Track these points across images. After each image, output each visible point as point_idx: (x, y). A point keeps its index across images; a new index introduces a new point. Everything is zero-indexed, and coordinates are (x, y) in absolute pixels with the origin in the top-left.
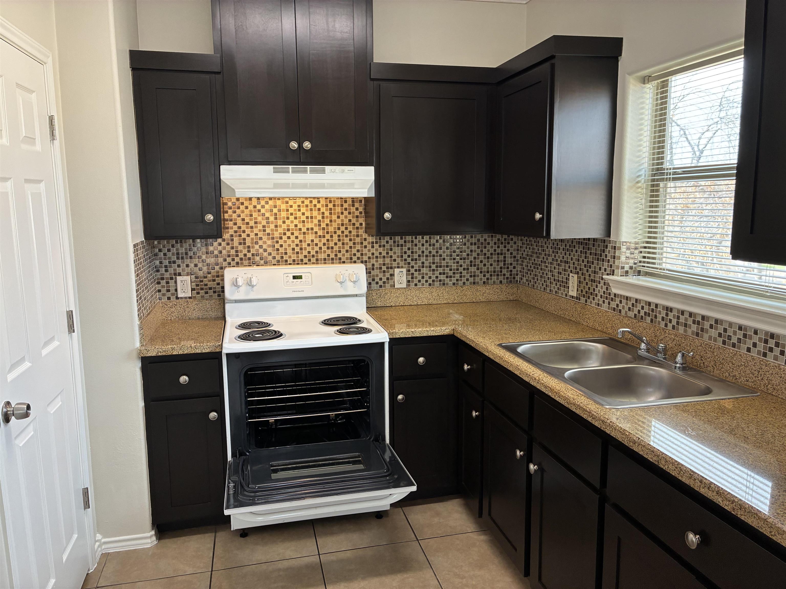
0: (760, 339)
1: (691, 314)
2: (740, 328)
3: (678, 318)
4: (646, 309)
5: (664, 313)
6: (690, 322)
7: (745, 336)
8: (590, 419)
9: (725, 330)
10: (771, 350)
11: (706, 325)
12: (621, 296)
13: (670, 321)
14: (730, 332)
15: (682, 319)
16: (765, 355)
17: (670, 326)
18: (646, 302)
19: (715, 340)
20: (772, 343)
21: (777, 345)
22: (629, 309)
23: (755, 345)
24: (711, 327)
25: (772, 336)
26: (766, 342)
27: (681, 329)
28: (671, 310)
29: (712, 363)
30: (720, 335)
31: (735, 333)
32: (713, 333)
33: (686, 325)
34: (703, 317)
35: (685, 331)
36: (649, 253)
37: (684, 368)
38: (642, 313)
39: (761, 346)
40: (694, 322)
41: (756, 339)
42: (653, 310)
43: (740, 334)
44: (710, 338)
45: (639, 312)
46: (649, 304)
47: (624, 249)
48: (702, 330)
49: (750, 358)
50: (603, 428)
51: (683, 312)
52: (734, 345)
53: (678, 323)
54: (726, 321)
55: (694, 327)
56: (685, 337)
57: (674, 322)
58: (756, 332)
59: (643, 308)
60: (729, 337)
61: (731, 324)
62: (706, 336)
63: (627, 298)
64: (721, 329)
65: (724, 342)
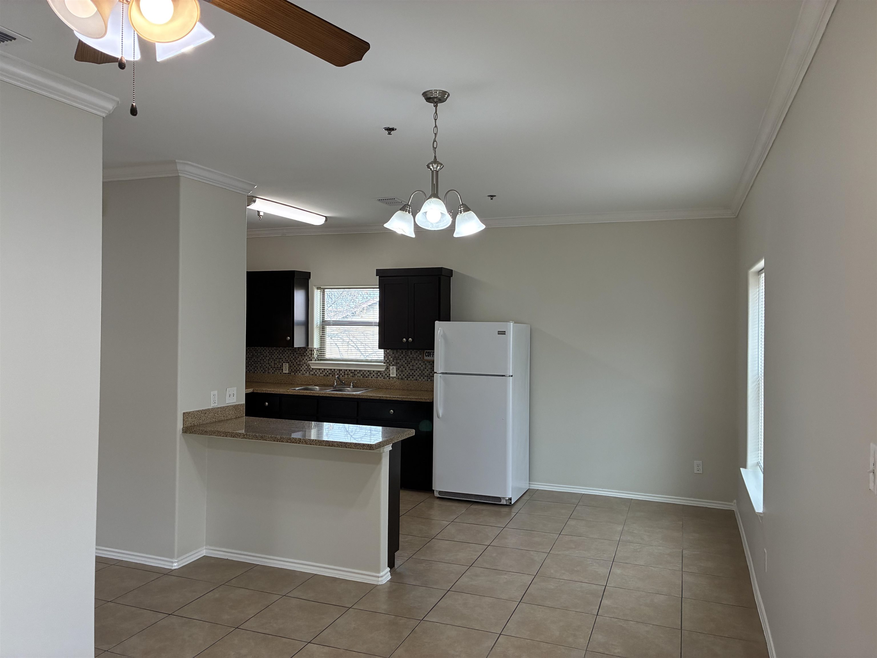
0: (375, 373)
1: (350, 370)
2: (368, 371)
3: (345, 372)
4: (330, 372)
5: (338, 372)
6: (350, 373)
7: (370, 373)
8: (353, 397)
9: (363, 373)
10: (379, 376)
11: (356, 373)
12: (316, 369)
13: (341, 374)
14: (365, 373)
15: (346, 373)
16: (377, 378)
17: (341, 376)
18: (329, 369)
19: (360, 377)
20: (379, 374)
21: (381, 374)
22: (321, 373)
23: (374, 375)
24: (358, 373)
25: (379, 371)
26: (377, 374)
27: (346, 376)
28: (341, 370)
29: (360, 384)
30: (361, 375)
31: (367, 373)
32: (359, 375)
33: (348, 374)
34: (355, 370)
35: (348, 376)
36: (321, 352)
37: (353, 387)
38: (328, 373)
39: (376, 375)
40: (351, 373)
41: (374, 374)
42: (333, 372)
43: (368, 373)
44: (358, 377)
45: (326, 373)
46: (331, 369)
47: (315, 350)
48: (355, 374)
49: (373, 380)
50: (359, 397)
51: (346, 370)
52: (367, 377)
53: (344, 374)
54: (363, 370)
55: (351, 375)
56: (349, 378)
57: (343, 374)
58: (374, 371)
59: (328, 372)
60: (365, 375)
61: (365, 371)
62: (356, 376)
63: (319, 369)
64: (362, 373)
65: (363, 377)
